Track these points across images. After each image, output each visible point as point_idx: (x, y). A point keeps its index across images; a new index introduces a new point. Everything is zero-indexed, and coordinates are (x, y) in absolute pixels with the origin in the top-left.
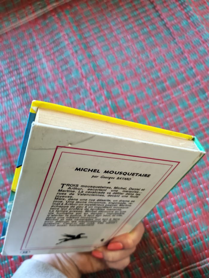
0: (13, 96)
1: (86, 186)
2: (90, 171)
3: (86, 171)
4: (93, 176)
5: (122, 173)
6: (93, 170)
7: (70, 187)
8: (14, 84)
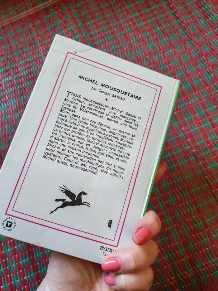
0: (8, 97)
1: (87, 100)
2: (90, 81)
3: (87, 81)
4: (92, 88)
5: (116, 90)
6: (92, 80)
7: (74, 97)
8: (9, 85)
